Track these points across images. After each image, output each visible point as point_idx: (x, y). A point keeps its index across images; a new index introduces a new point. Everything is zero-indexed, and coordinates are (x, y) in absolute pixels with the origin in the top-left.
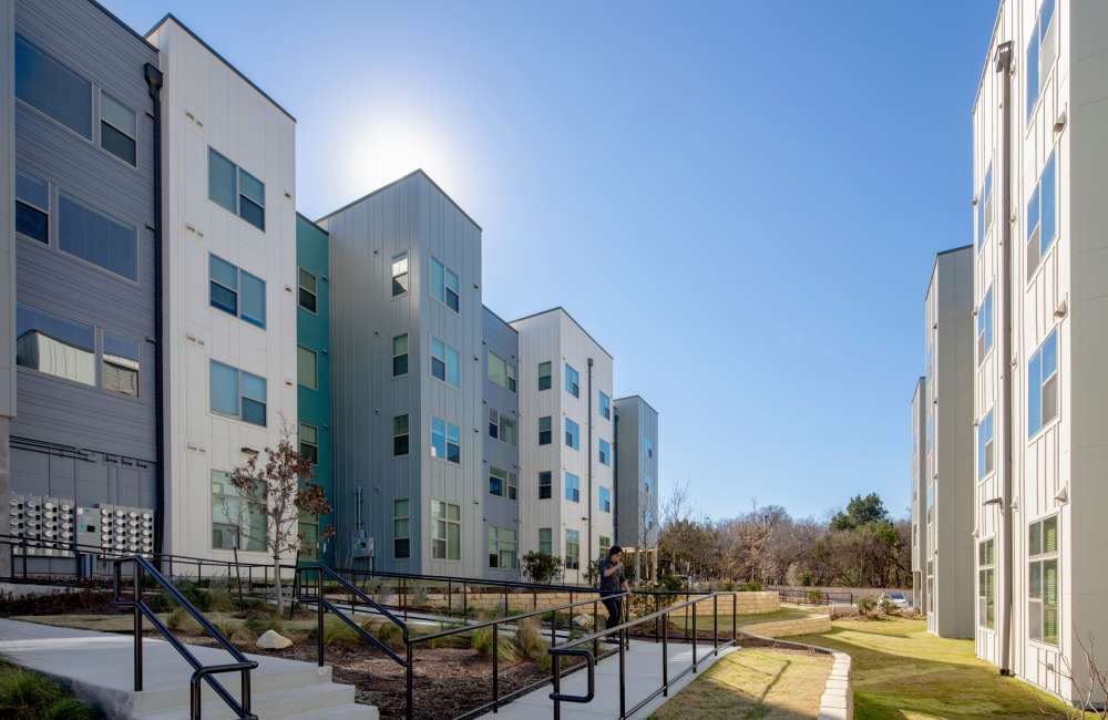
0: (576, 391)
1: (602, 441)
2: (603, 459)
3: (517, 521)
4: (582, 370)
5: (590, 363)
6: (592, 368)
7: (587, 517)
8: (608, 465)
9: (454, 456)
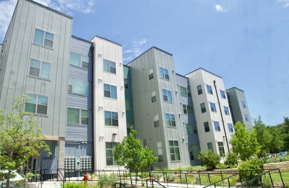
0: (211, 92)
1: (225, 107)
2: (226, 113)
3: (198, 142)
4: (212, 85)
5: (214, 82)
6: (215, 83)
7: (225, 136)
8: (229, 115)
9: (174, 124)
